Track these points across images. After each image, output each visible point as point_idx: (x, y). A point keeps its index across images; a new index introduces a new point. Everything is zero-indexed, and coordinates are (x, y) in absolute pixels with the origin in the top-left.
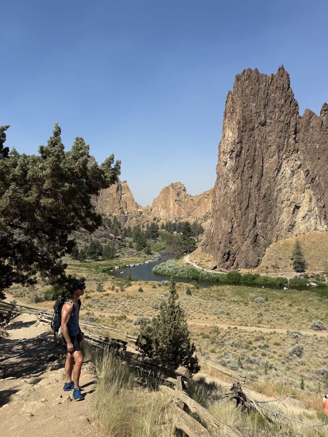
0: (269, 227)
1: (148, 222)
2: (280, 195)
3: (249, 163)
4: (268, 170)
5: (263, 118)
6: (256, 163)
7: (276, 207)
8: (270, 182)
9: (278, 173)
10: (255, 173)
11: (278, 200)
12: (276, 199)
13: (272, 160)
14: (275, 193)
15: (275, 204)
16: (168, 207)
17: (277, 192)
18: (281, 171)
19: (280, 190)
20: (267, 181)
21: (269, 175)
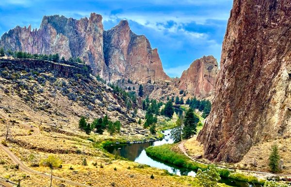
0: (258, 126)
1: (174, 94)
2: (273, 96)
3: (246, 63)
4: (265, 71)
5: (267, 21)
6: (254, 63)
7: (268, 107)
8: (265, 83)
9: (274, 75)
10: (252, 73)
11: (271, 101)
12: (269, 100)
13: (270, 62)
14: (269, 95)
15: (267, 105)
16: (197, 81)
17: (271, 93)
18: (279, 74)
19: (275, 92)
20: (263, 82)
21: (265, 76)
